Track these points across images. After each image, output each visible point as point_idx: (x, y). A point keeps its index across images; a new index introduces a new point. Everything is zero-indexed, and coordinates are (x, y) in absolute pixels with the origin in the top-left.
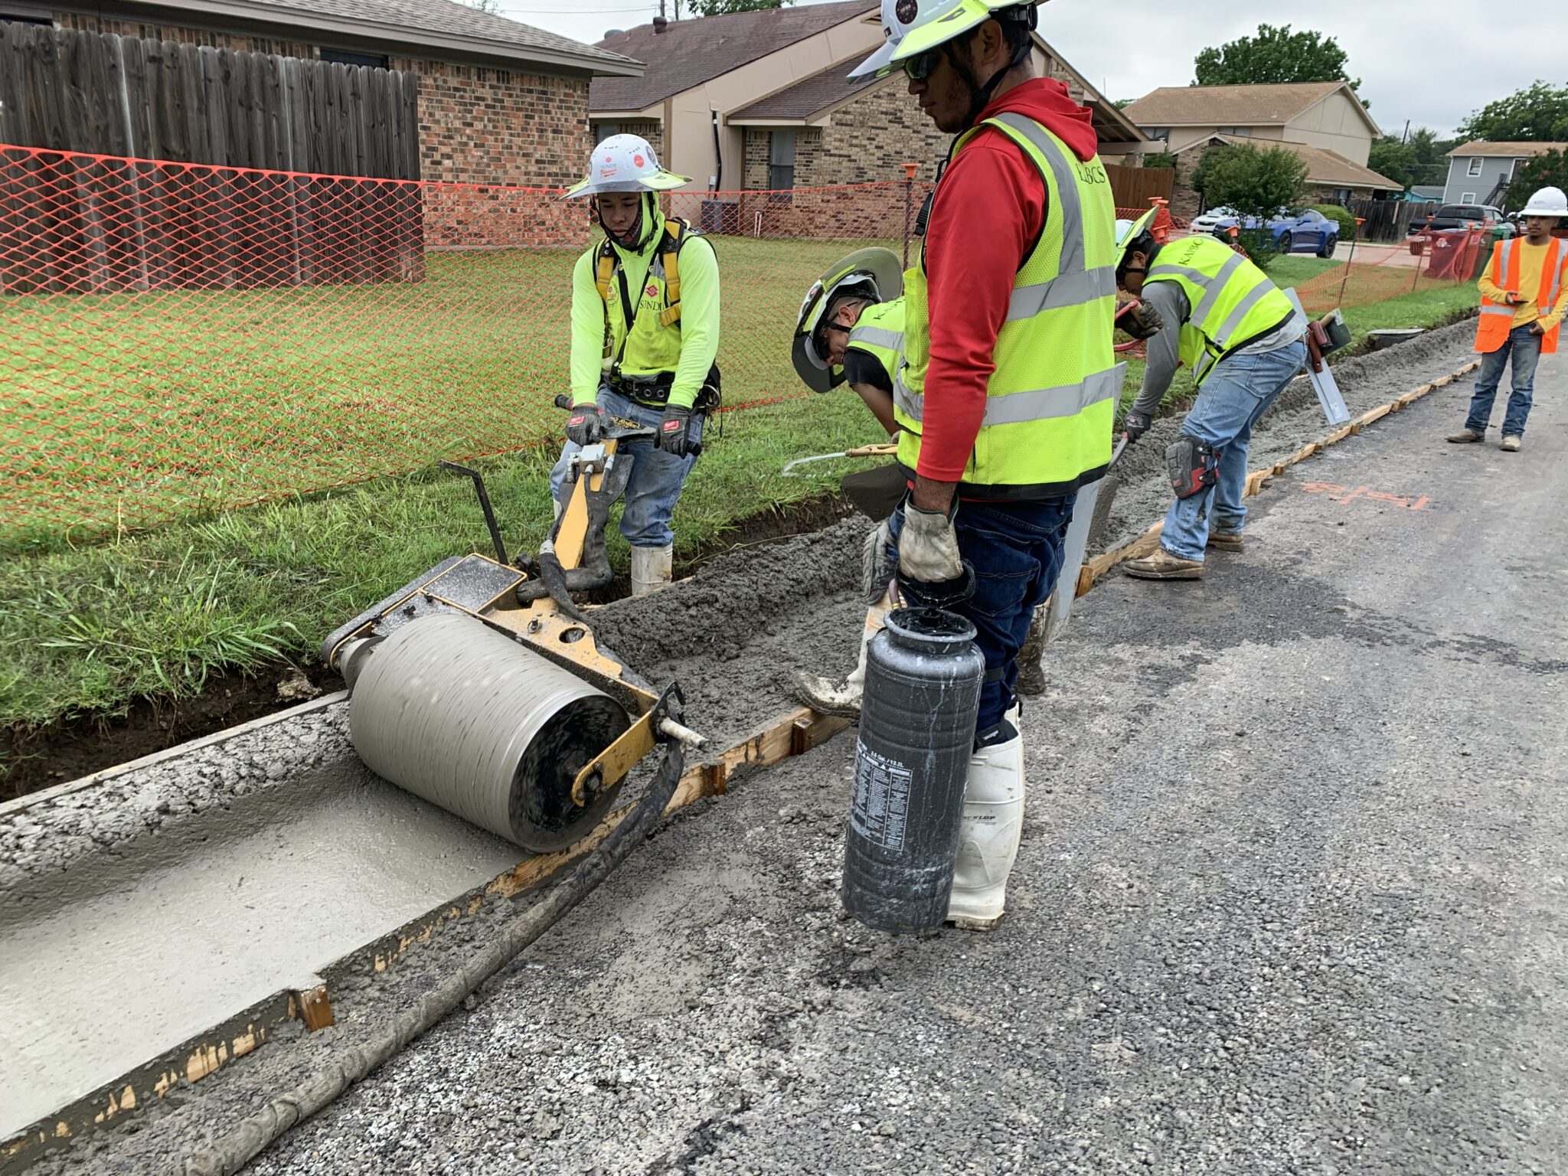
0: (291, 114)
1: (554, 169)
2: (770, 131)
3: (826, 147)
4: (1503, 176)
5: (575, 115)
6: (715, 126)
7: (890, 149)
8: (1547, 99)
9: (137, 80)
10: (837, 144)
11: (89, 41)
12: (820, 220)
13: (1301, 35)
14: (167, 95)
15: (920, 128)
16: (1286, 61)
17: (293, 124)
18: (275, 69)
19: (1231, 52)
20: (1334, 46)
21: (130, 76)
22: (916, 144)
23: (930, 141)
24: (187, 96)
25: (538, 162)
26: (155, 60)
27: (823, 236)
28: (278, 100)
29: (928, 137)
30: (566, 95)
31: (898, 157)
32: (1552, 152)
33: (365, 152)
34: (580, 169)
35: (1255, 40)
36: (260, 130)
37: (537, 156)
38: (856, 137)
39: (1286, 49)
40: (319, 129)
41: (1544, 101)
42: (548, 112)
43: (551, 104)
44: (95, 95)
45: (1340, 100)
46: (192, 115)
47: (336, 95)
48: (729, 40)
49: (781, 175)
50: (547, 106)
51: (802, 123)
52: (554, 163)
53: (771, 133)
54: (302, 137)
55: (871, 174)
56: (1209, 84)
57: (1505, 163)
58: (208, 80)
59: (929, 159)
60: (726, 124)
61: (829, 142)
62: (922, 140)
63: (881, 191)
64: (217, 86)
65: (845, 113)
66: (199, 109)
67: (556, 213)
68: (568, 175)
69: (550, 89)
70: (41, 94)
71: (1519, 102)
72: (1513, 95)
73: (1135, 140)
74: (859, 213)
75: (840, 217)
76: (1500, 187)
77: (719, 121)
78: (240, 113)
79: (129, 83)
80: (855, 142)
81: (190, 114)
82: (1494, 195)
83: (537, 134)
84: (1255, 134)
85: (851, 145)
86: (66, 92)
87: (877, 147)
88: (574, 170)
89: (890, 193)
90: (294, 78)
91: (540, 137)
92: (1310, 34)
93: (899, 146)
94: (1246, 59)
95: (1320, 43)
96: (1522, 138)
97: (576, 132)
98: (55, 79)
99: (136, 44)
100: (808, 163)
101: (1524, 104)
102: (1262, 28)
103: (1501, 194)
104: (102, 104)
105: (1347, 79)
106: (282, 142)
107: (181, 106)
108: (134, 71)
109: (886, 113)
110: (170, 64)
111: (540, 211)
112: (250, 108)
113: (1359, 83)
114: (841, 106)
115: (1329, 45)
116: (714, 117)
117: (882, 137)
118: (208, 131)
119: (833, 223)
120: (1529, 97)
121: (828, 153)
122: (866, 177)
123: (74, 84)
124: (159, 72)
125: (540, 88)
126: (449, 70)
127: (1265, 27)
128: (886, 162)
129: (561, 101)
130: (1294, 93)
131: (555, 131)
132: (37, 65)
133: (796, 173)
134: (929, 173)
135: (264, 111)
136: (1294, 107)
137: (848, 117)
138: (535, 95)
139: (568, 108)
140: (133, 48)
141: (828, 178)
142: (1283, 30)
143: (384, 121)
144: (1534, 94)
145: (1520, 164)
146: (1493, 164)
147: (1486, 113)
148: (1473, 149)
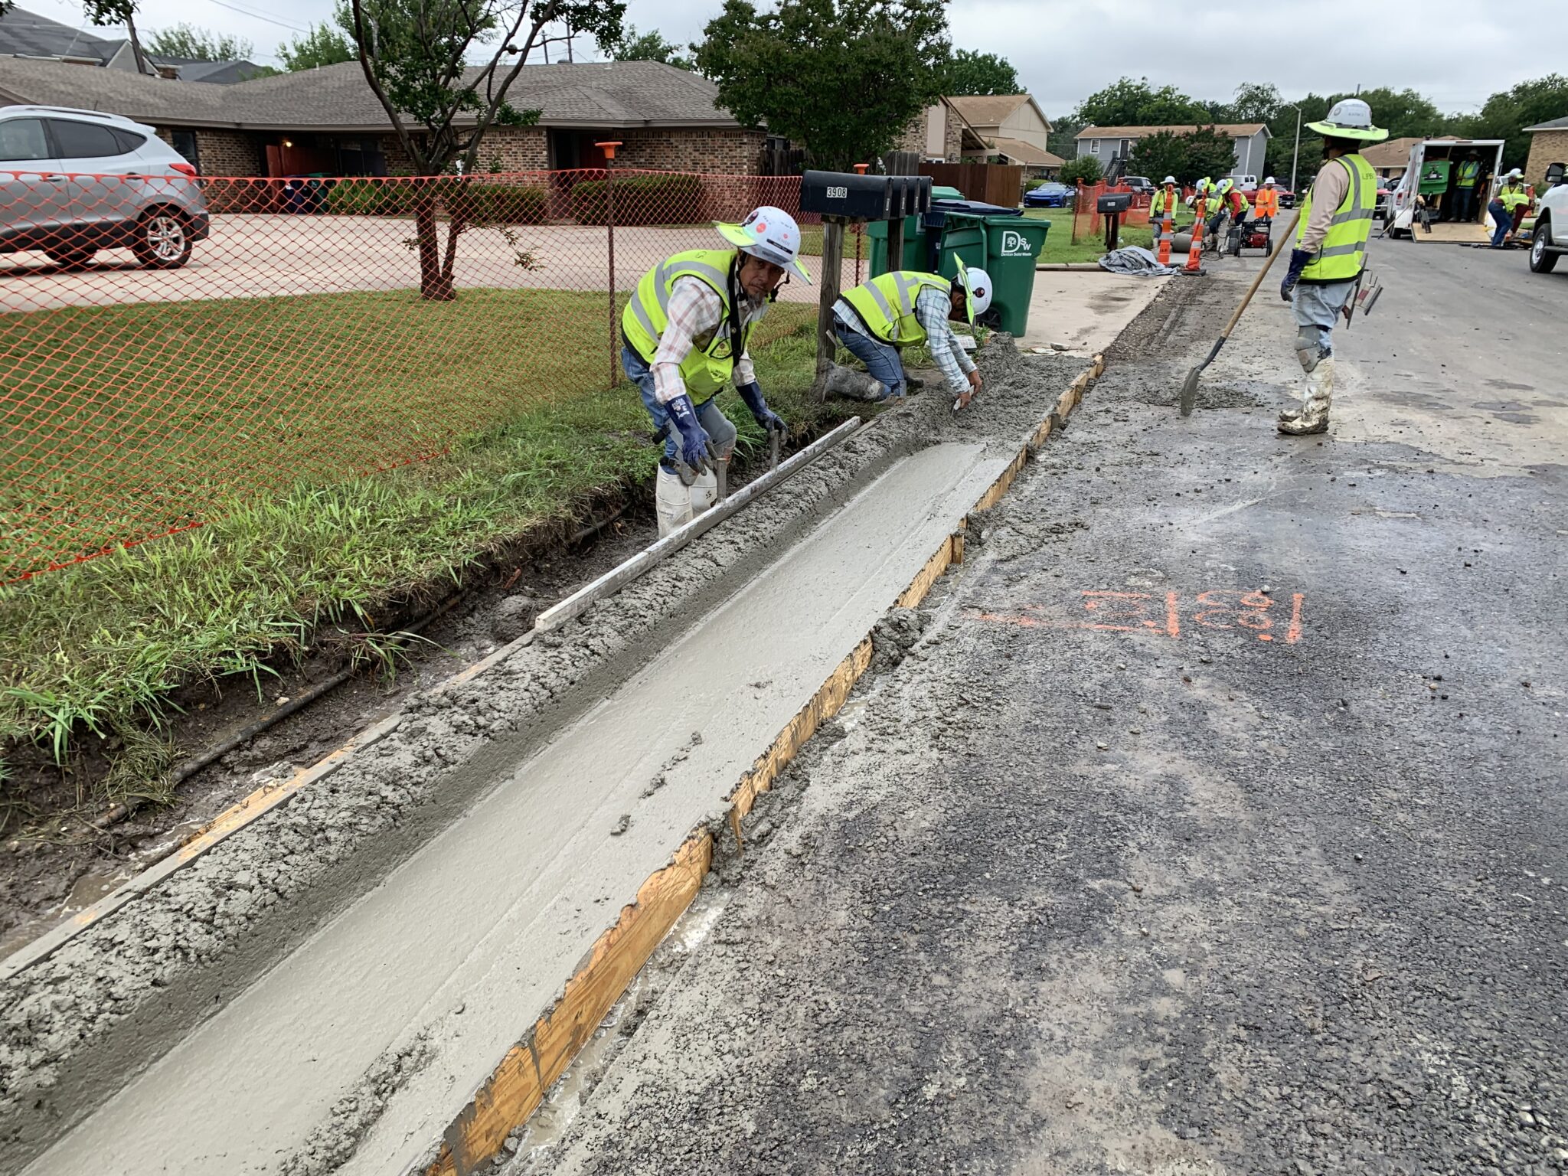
4: (1115, 153)
13: (985, 57)
20: (1005, 64)
35: (957, 61)
39: (978, 68)
41: (1128, 93)
45: (1028, 107)
57: (1115, 142)
71: (1111, 95)
72: (1107, 88)
73: (982, 148)
76: (1113, 161)
82: (1112, 168)
92: (990, 56)
95: (997, 63)
96: (1117, 124)
101: (1115, 95)
102: (959, 51)
103: (1115, 165)
115: (1003, 64)
120: (1118, 90)
130: (1000, 103)
136: (1004, 113)
142: (972, 53)
144: (1122, 86)
145: (1125, 143)
146: (1107, 144)
147: (1090, 101)
148: (1092, 132)
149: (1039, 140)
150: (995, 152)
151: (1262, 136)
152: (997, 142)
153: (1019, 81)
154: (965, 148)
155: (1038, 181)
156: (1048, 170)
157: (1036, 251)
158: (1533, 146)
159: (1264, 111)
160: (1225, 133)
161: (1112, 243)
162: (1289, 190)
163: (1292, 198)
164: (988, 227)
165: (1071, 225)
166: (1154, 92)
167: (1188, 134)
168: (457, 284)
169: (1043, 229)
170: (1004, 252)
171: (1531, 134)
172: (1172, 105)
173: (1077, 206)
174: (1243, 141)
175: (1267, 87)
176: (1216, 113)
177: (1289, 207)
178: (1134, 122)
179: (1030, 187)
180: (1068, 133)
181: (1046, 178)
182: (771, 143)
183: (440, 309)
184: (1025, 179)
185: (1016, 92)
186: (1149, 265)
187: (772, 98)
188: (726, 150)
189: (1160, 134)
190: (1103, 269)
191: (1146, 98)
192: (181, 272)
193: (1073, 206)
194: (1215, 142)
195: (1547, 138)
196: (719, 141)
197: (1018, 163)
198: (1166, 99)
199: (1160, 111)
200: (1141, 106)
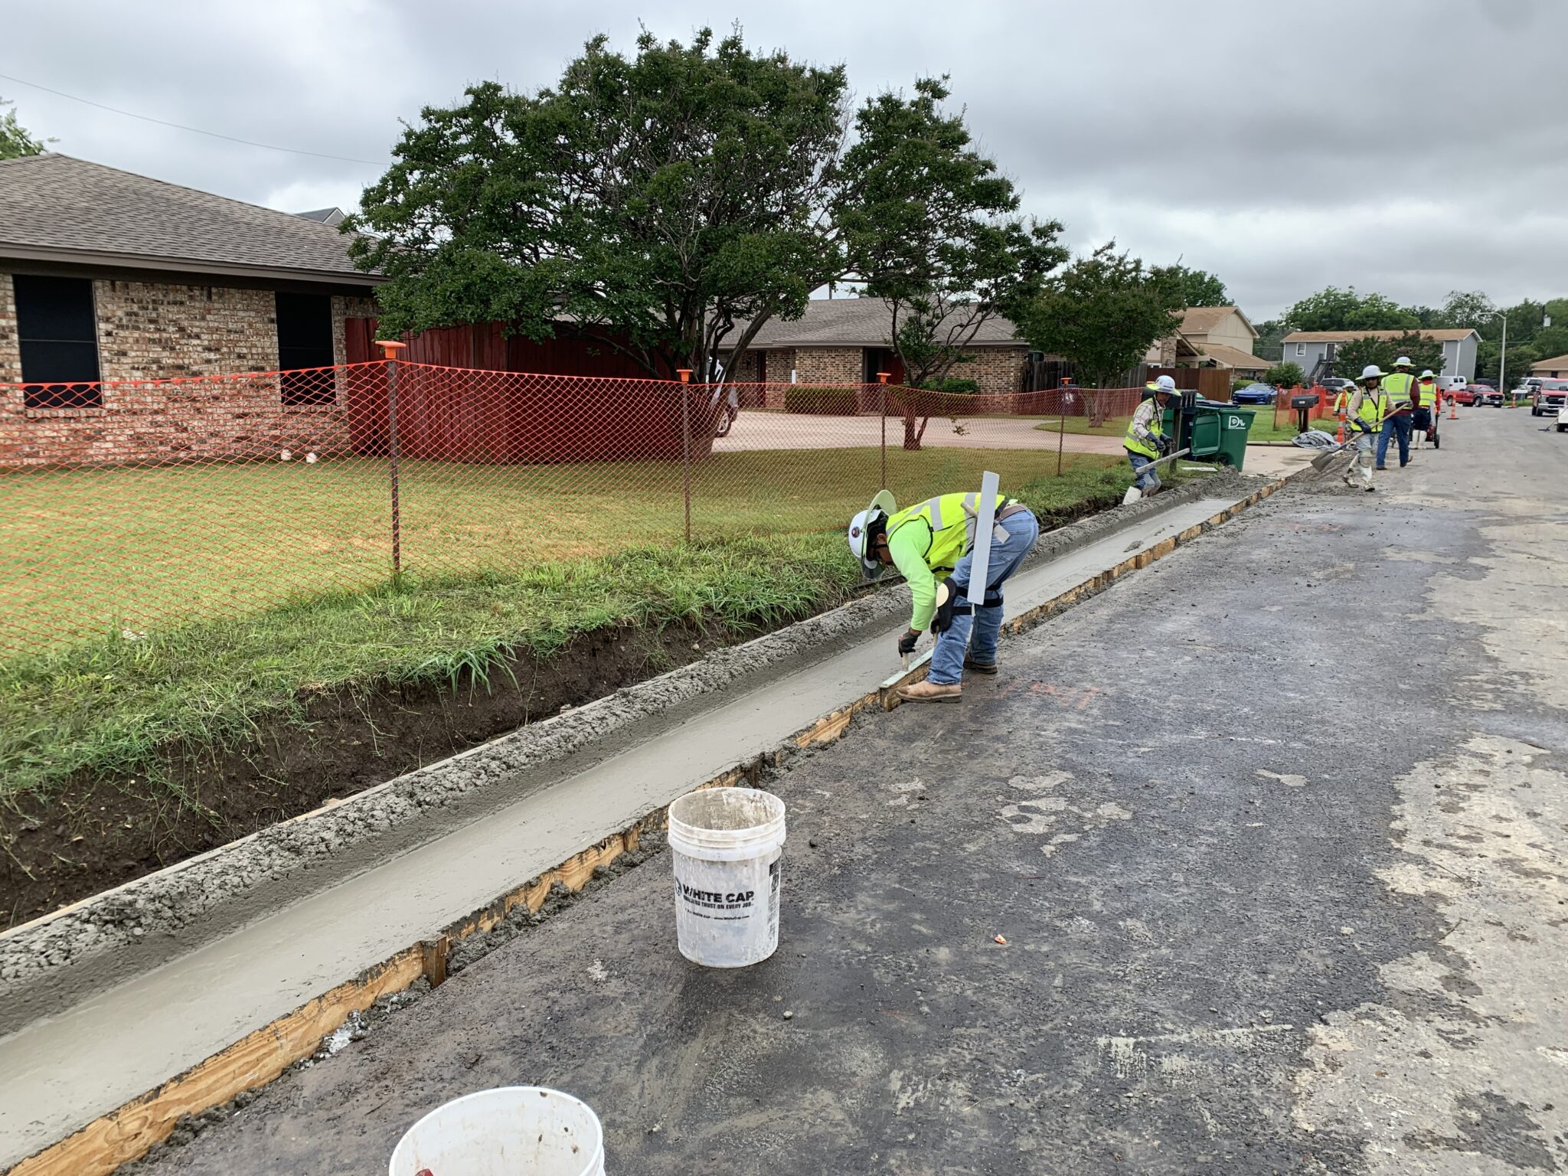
4: (1321, 355)
8: (1337, 300)
13: (1195, 275)
20: (1214, 279)
32: (1357, 340)
41: (1334, 300)
45: (1235, 317)
57: (1321, 346)
71: (1317, 302)
72: (1313, 296)
73: (1194, 355)
76: (1320, 362)
82: (1316, 369)
92: (1200, 273)
95: (1206, 279)
96: (1324, 329)
101: (1321, 302)
103: (1321, 368)
120: (1324, 297)
130: (1208, 314)
136: (1212, 322)
144: (1327, 295)
145: (1331, 347)
146: (1312, 347)
147: (1296, 308)
148: (1297, 337)
149: (1246, 345)
150: (1206, 358)
151: (1472, 340)
152: (1206, 348)
153: (1227, 294)
154: (1179, 355)
155: (1245, 382)
156: (1255, 372)
157: (1248, 426)
159: (1475, 316)
160: (1430, 338)
161: (1304, 428)
162: (1497, 388)
163: (1500, 398)
164: (1221, 414)
165: (1272, 418)
166: (1360, 299)
167: (1393, 339)
168: (923, 442)
169: (1252, 415)
170: (1230, 427)
172: (1380, 312)
173: (1282, 404)
174: (1451, 345)
175: (1476, 295)
176: (1426, 318)
177: (1498, 406)
178: (1341, 326)
179: (1238, 387)
180: (1272, 336)
181: (1253, 379)
182: (1030, 356)
183: (914, 453)
184: (1233, 380)
185: (1223, 304)
186: (1329, 443)
187: (1059, 333)
188: (998, 362)
189: (1366, 339)
190: (1295, 445)
191: (1350, 304)
192: (724, 439)
193: (1276, 403)
194: (1422, 346)
196: (992, 355)
197: (1226, 366)
198: (1373, 305)
199: (1367, 317)
200: (1348, 312)
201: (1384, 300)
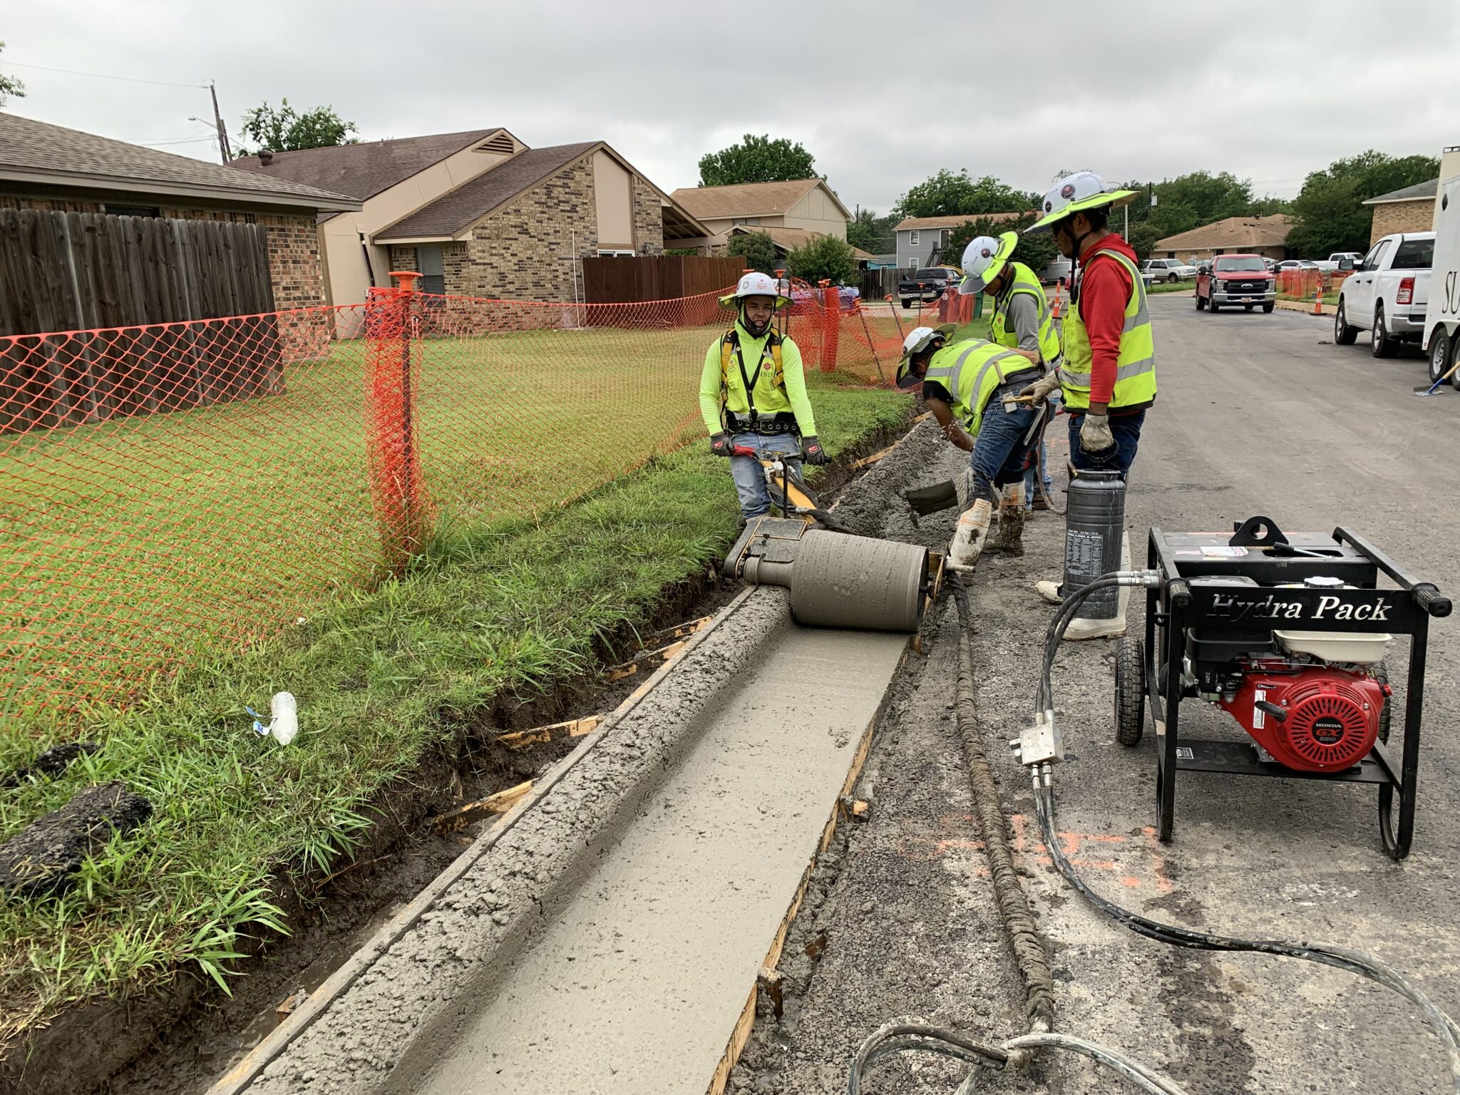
0: (185, 265)
1: (298, 294)
2: (415, 247)
3: (472, 258)
4: (935, 244)
5: (308, 247)
6: (364, 246)
7: (522, 256)
8: (950, 184)
9: (79, 246)
10: (481, 254)
11: (43, 218)
12: (476, 319)
14: (100, 256)
15: (544, 237)
16: (769, 162)
17: (187, 272)
18: (172, 230)
19: (726, 157)
20: (801, 150)
21: (74, 244)
22: (542, 250)
23: (552, 247)
24: (114, 257)
25: (285, 288)
26: (90, 230)
27: (479, 332)
28: (175, 255)
29: (550, 243)
30: (299, 231)
31: (529, 262)
32: (968, 223)
33: (237, 292)
34: (317, 292)
35: (743, 147)
36: (165, 280)
37: (284, 284)
38: (495, 248)
39: (766, 154)
40: (204, 275)
42: (288, 246)
43: (289, 239)
44: (50, 263)
45: (819, 192)
46: (118, 272)
47: (214, 249)
48: (349, 170)
49: (433, 283)
50: (286, 241)
51: (450, 239)
52: (296, 288)
53: (415, 249)
54: (194, 284)
55: (511, 277)
56: (712, 184)
57: (936, 233)
58: (127, 243)
59: (554, 261)
60: (373, 244)
61: (474, 254)
62: (546, 247)
63: (520, 292)
64: (133, 246)
65: (484, 228)
66: (123, 267)
67: (303, 330)
68: (308, 298)
69: (287, 227)
70: (12, 265)
71: (932, 185)
72: (927, 181)
73: (702, 236)
74: (507, 311)
75: (492, 315)
76: (935, 251)
77: (366, 242)
78: (151, 266)
79: (74, 250)
80: (494, 251)
81: (117, 272)
82: (932, 259)
83: (281, 265)
84: (763, 223)
85: (492, 255)
86: (29, 261)
87: (512, 255)
88: (312, 294)
89: (528, 292)
90: (185, 236)
91: (284, 267)
92: (783, 141)
93: (529, 253)
94: (738, 162)
95: (791, 147)
96: (939, 214)
97: (310, 261)
98: (21, 252)
99: (77, 218)
100: (457, 272)
101: (935, 188)
102: (747, 138)
103: (937, 256)
104: (56, 268)
105: (816, 176)
106: (180, 286)
107: (110, 266)
108: (75, 240)
109: (515, 227)
110: (100, 232)
111: (291, 330)
112: (157, 263)
113: (826, 178)
114: (479, 223)
115: (798, 150)
116: (362, 238)
117: (515, 246)
118: (131, 285)
119: (487, 321)
120: (938, 182)
121: (474, 263)
122: (507, 280)
123: (35, 254)
124: (94, 239)
125: (280, 226)
126: (208, 216)
127: (749, 136)
128: (521, 267)
129: (296, 236)
130: (786, 190)
131: (294, 262)
132: (7, 241)
133: (446, 281)
134: (556, 274)
135: (166, 264)
136: (789, 200)
137: (486, 231)
138: (276, 232)
139: (303, 241)
140: (74, 221)
141: (477, 283)
142: (763, 139)
143: (247, 265)
144: (941, 180)
145: (944, 232)
146: (926, 234)
147: (911, 196)
148: (909, 224)
149: (836, 230)
153: (815, 167)
158: (1375, 219)
166: (974, 183)
171: (1372, 207)
172: (993, 195)
178: (954, 211)
185: (808, 177)
189: (979, 221)
191: (966, 189)
195: (1390, 211)
198: (986, 189)
199: (982, 201)
200: (963, 197)
201: (997, 183)
